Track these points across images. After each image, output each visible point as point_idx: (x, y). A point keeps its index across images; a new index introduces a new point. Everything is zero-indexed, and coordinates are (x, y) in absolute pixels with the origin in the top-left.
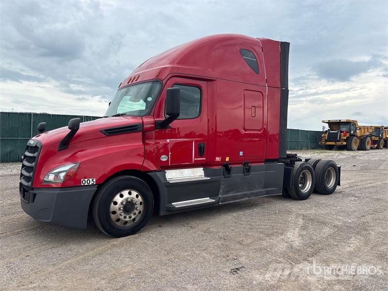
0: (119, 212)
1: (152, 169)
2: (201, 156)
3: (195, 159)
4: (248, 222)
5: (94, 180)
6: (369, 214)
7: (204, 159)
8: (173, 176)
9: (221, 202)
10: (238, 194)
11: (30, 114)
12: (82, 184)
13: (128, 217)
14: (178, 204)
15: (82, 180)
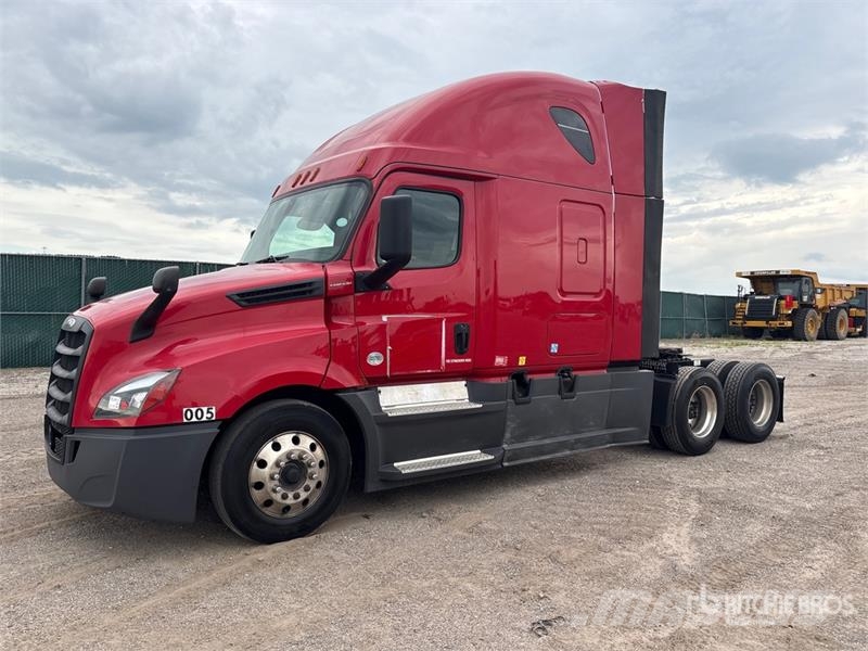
0: (270, 485)
1: (347, 385)
2: (461, 355)
3: (448, 361)
4: (570, 507)
5: (213, 411)
6: (853, 488)
7: (469, 360)
8: (397, 399)
9: (508, 461)
10: (547, 441)
11: (79, 259)
12: (185, 420)
13: (291, 495)
14: (407, 466)
15: (185, 410)
